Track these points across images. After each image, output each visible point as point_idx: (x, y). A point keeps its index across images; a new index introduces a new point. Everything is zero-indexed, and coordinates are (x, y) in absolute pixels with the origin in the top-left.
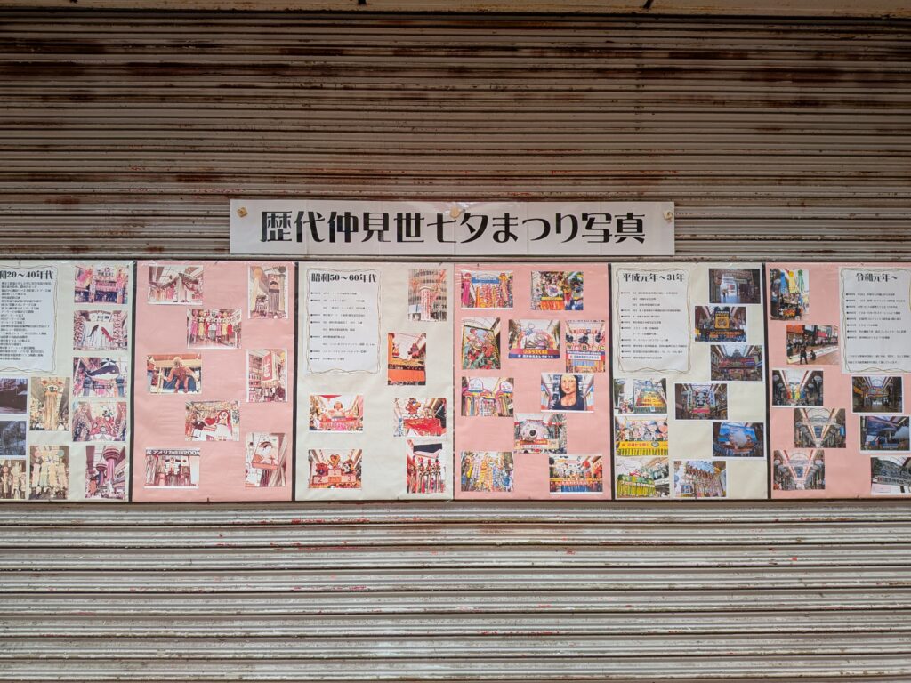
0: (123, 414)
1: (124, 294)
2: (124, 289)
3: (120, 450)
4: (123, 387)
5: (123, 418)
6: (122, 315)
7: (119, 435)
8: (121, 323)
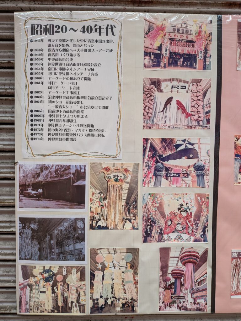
0: (204, 209)
1: (205, 57)
2: (206, 50)
3: (201, 253)
4: (203, 176)
5: (204, 213)
6: (203, 84)
7: (199, 234)
8: (201, 94)
